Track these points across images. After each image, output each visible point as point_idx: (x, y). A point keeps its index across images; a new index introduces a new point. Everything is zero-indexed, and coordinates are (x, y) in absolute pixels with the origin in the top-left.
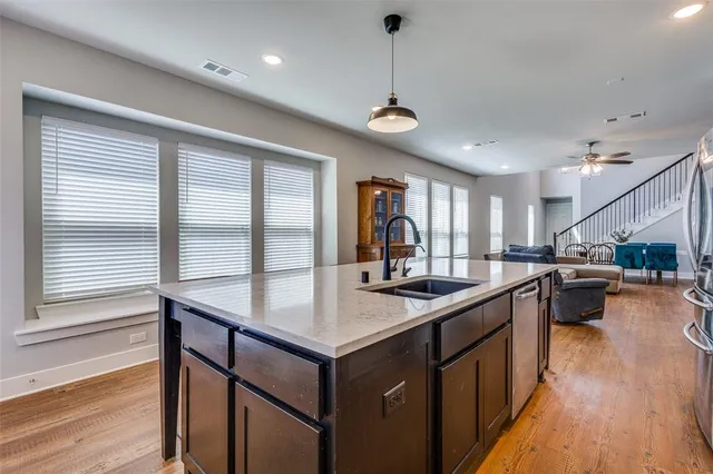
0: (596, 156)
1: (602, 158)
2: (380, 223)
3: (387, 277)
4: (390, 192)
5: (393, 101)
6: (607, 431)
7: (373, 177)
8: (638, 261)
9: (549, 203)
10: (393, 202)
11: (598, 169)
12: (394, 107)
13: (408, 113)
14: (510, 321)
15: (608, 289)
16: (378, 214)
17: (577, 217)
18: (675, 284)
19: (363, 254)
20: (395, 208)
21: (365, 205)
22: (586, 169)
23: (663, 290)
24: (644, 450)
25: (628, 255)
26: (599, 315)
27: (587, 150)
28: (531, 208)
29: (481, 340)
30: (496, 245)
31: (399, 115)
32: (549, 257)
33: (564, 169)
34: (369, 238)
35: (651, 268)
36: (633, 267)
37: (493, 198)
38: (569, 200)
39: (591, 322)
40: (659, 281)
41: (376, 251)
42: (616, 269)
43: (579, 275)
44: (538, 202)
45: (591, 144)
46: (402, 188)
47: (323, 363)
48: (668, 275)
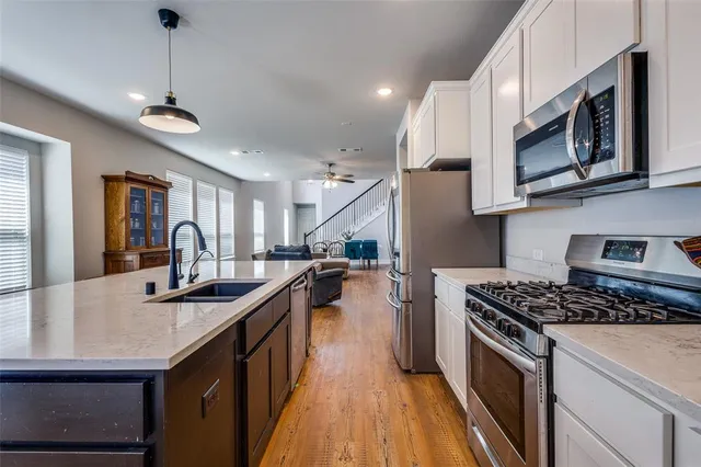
0: (333, 174)
1: (337, 177)
2: (137, 225)
3: (174, 284)
4: (149, 191)
5: (171, 100)
6: (351, 377)
7: (127, 172)
8: (358, 254)
9: (299, 207)
10: (153, 202)
11: (335, 184)
12: (170, 107)
13: (190, 117)
14: (289, 310)
15: (344, 276)
16: (134, 216)
17: (319, 221)
18: (377, 268)
19: (113, 263)
20: (156, 208)
21: (117, 204)
22: (328, 184)
23: (372, 273)
24: (371, 381)
25: (352, 250)
26: (338, 296)
27: (327, 168)
28: (286, 212)
29: (271, 331)
30: (259, 245)
31: (178, 116)
32: (307, 254)
33: (310, 181)
34: (123, 244)
35: (364, 258)
36: (355, 258)
37: (256, 202)
38: (314, 206)
39: (335, 303)
40: (369, 267)
41: (132, 258)
42: (346, 260)
43: (324, 266)
44: (292, 207)
45: (330, 165)
46: (163, 187)
47: (147, 380)
48: (373, 262)
